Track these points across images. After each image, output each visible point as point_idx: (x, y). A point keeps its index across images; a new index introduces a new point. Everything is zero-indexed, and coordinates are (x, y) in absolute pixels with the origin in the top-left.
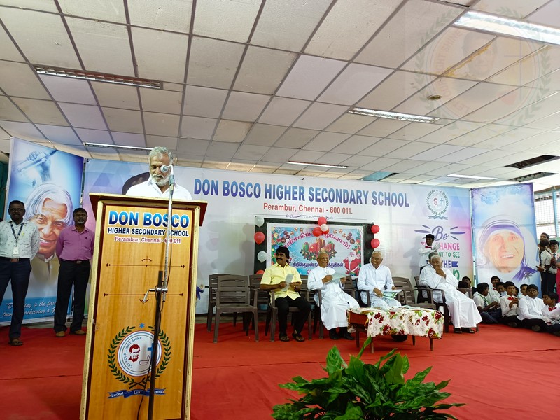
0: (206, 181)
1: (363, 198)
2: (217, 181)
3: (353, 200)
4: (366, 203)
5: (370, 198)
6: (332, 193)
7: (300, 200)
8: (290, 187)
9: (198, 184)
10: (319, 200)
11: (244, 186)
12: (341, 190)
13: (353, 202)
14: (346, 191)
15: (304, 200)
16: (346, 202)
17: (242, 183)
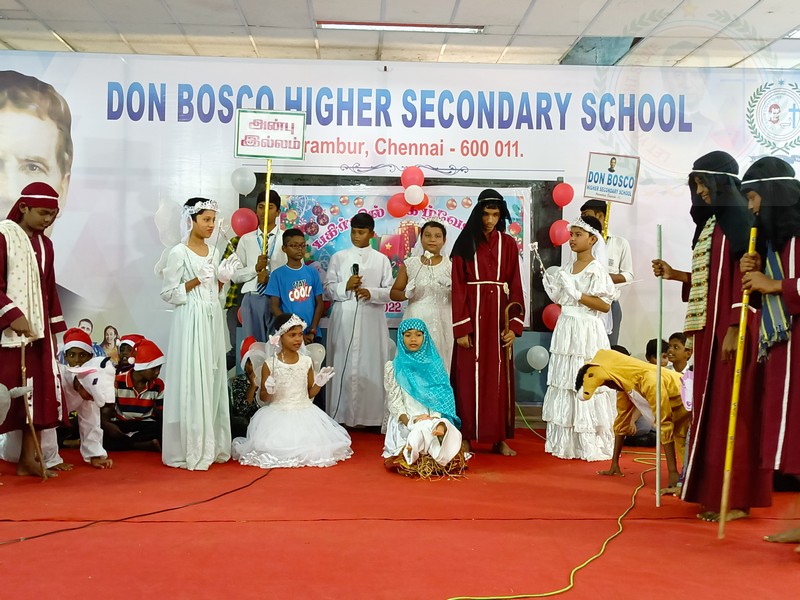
0: (136, 87)
1: (554, 115)
2: (163, 86)
3: (525, 119)
4: (563, 127)
5: (575, 114)
6: (466, 104)
7: (378, 124)
8: (351, 91)
9: (115, 94)
10: (430, 124)
11: (230, 94)
12: (492, 94)
13: (524, 126)
14: (506, 96)
15: (388, 123)
16: (504, 125)
17: (226, 88)
